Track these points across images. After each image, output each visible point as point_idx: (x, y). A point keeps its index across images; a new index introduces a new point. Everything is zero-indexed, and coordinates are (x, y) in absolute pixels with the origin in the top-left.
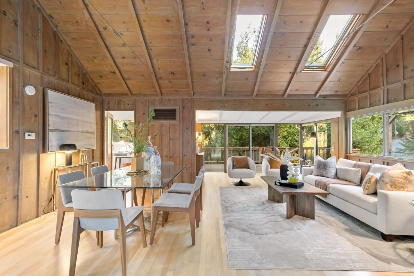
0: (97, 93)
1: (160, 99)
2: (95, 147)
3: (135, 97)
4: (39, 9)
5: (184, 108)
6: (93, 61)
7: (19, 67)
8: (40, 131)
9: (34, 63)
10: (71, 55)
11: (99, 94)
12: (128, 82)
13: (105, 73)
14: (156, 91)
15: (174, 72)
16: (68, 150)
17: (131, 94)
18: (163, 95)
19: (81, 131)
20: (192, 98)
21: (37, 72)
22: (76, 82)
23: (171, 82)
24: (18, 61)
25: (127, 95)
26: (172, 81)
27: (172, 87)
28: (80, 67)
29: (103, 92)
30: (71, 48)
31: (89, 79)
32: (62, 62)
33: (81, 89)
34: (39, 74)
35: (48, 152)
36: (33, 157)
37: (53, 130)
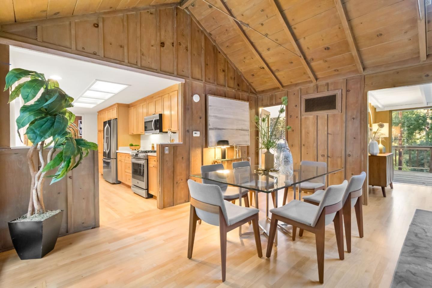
0: (252, 92)
1: (314, 86)
2: (249, 144)
3: (286, 90)
4: (202, 31)
5: (348, 91)
6: (244, 62)
7: (189, 81)
8: (203, 129)
9: (199, 76)
10: (228, 62)
11: (253, 93)
12: (277, 74)
13: (255, 70)
14: (309, 77)
15: (329, 47)
16: (223, 146)
17: (283, 86)
18: (318, 80)
19: (236, 129)
20: (361, 76)
21: (201, 83)
22: (232, 85)
23: (326, 61)
24: (188, 77)
25: (278, 88)
26: (328, 59)
27: (329, 67)
28: (236, 71)
29: (257, 90)
30: (227, 56)
31: (243, 80)
32: (220, 70)
33: (236, 91)
34: (202, 84)
35: (209, 147)
36: (199, 151)
37: (211, 129)
